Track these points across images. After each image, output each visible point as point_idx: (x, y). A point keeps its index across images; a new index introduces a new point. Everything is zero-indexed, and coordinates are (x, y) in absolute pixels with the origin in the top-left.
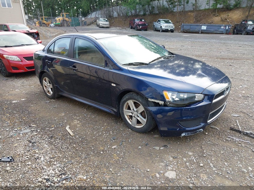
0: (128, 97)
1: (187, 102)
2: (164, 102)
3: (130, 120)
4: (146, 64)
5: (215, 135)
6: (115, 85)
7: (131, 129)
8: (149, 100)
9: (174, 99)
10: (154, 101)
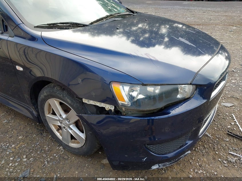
0: (46, 92)
1: (160, 105)
2: (115, 107)
3: (59, 132)
4: (84, 26)
5: (207, 150)
6: (21, 69)
7: (63, 148)
8: (85, 101)
9: (134, 98)
10: (93, 104)
